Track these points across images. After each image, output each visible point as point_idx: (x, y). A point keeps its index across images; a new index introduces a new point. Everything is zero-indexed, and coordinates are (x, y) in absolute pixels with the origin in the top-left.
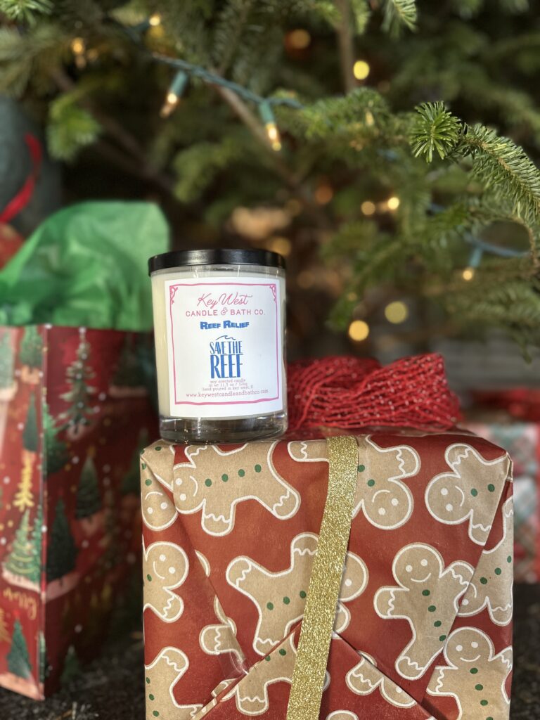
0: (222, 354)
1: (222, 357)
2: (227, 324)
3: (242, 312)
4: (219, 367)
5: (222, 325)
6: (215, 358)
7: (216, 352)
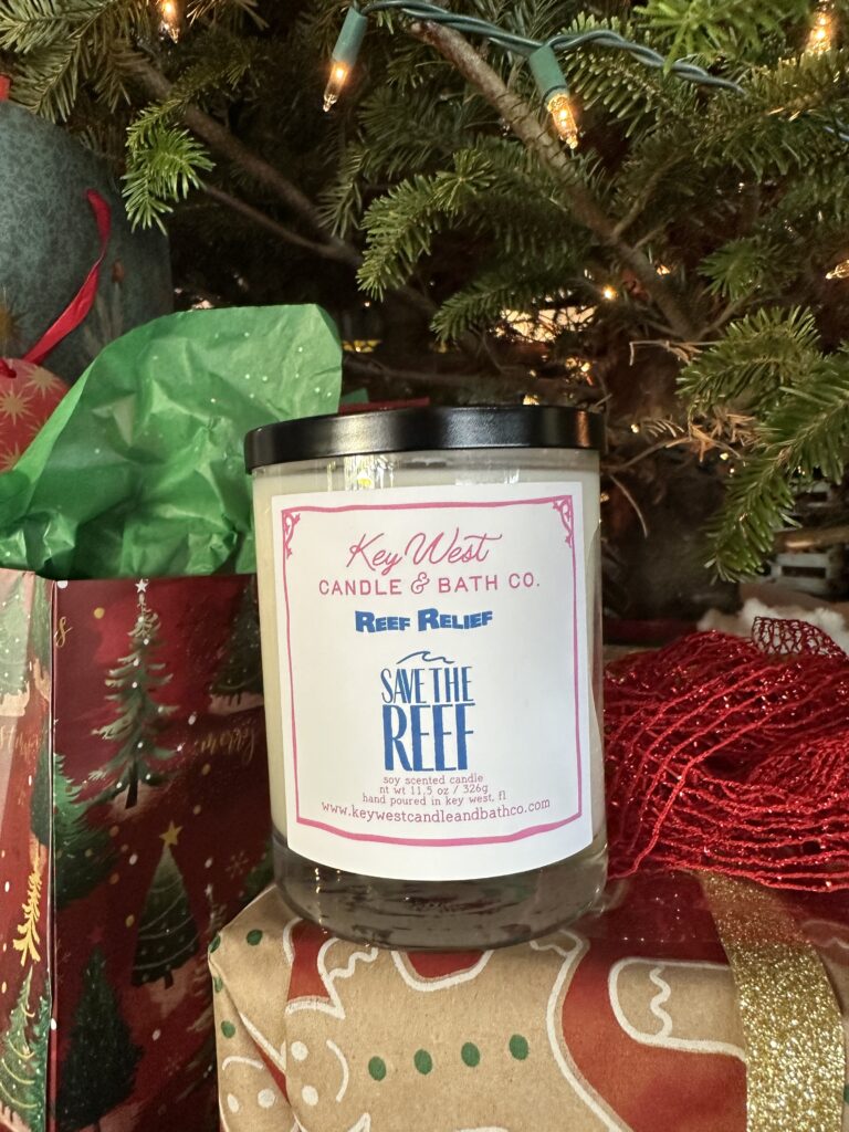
0: (414, 702)
1: (415, 711)
2: (429, 619)
3: (470, 584)
4: (407, 740)
5: (414, 622)
6: (394, 713)
7: (399, 697)
